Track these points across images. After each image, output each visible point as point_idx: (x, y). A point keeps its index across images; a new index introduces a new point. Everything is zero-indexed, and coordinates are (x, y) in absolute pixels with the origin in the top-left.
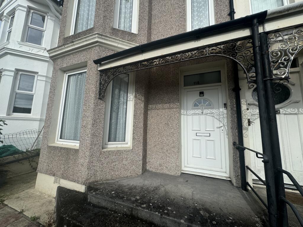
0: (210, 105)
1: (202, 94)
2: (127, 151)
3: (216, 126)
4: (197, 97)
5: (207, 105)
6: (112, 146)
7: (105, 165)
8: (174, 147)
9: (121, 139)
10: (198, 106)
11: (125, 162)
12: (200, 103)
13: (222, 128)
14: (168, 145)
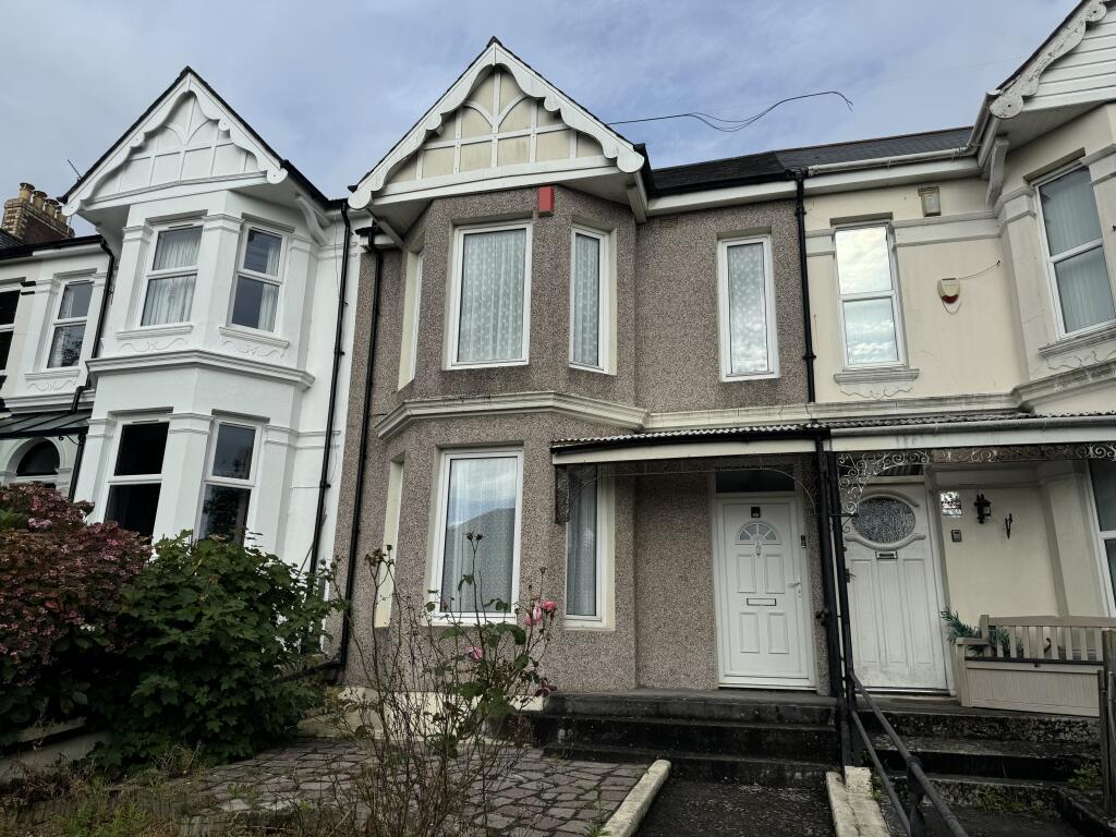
0: (772, 537)
1: (756, 511)
2: (606, 635)
3: (787, 583)
4: (746, 518)
5: (767, 538)
6: (575, 623)
7: (571, 660)
8: (701, 629)
9: (586, 611)
10: (748, 538)
11: (603, 658)
12: (753, 532)
13: (799, 587)
14: (688, 625)
